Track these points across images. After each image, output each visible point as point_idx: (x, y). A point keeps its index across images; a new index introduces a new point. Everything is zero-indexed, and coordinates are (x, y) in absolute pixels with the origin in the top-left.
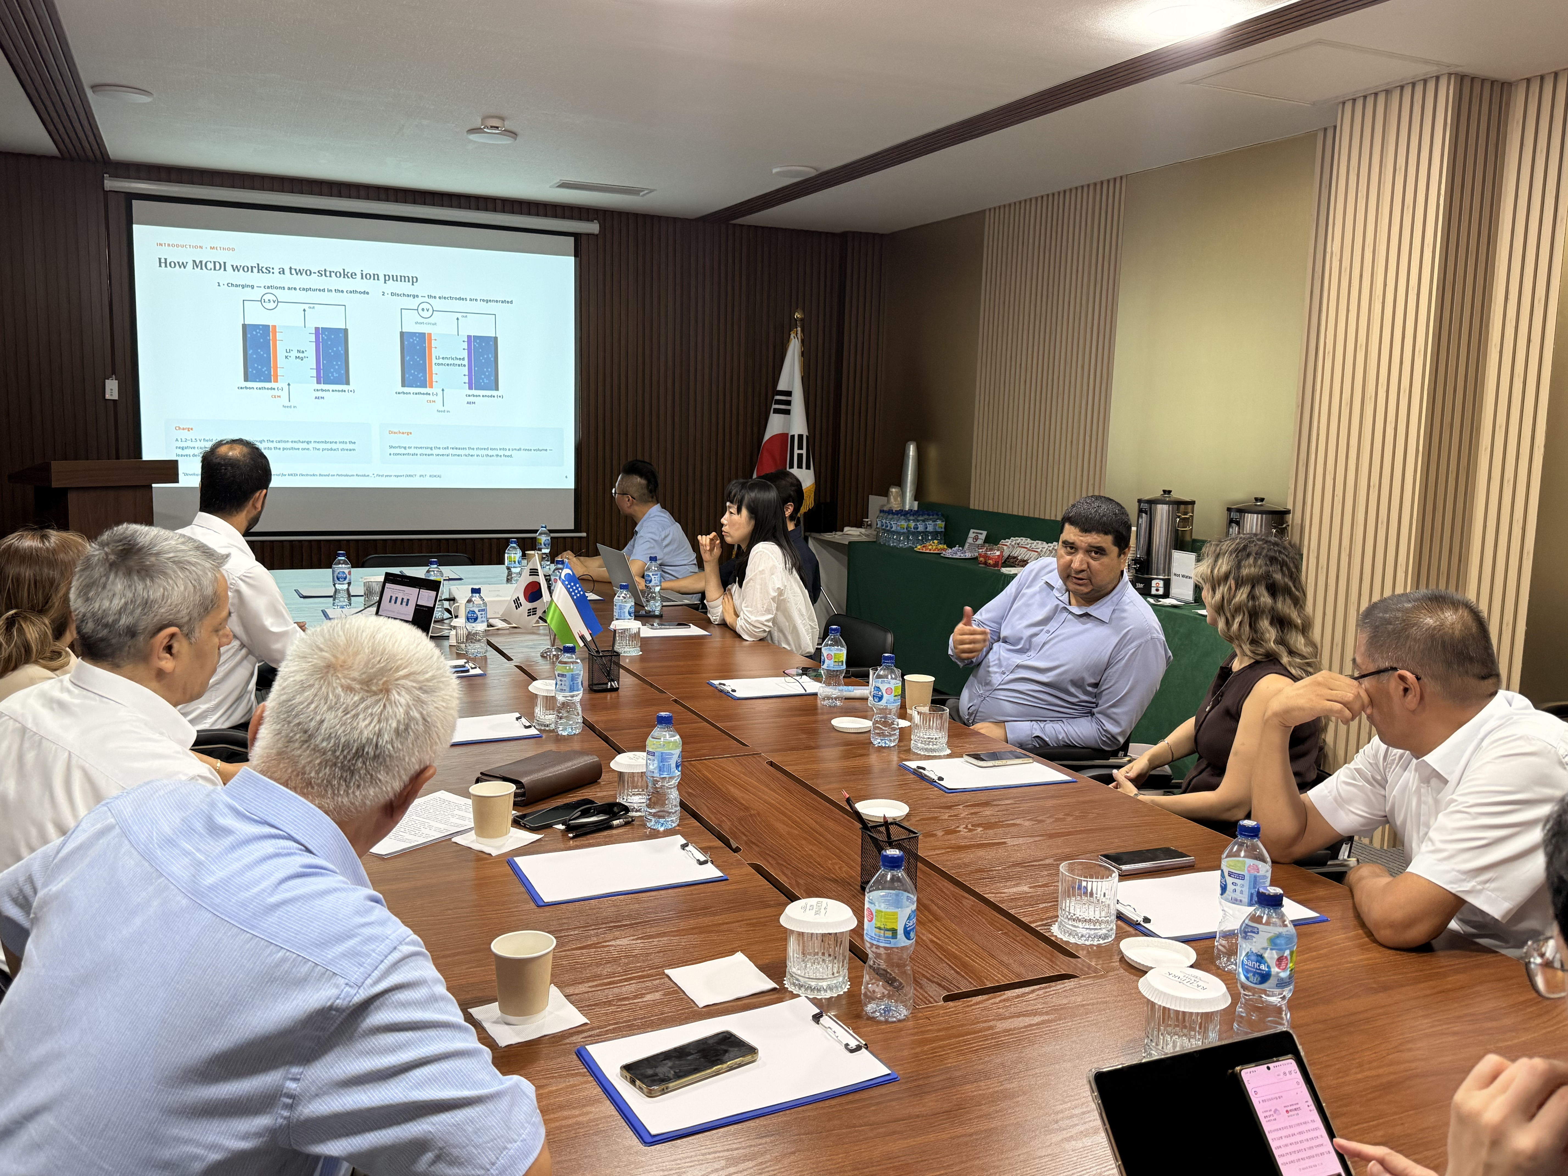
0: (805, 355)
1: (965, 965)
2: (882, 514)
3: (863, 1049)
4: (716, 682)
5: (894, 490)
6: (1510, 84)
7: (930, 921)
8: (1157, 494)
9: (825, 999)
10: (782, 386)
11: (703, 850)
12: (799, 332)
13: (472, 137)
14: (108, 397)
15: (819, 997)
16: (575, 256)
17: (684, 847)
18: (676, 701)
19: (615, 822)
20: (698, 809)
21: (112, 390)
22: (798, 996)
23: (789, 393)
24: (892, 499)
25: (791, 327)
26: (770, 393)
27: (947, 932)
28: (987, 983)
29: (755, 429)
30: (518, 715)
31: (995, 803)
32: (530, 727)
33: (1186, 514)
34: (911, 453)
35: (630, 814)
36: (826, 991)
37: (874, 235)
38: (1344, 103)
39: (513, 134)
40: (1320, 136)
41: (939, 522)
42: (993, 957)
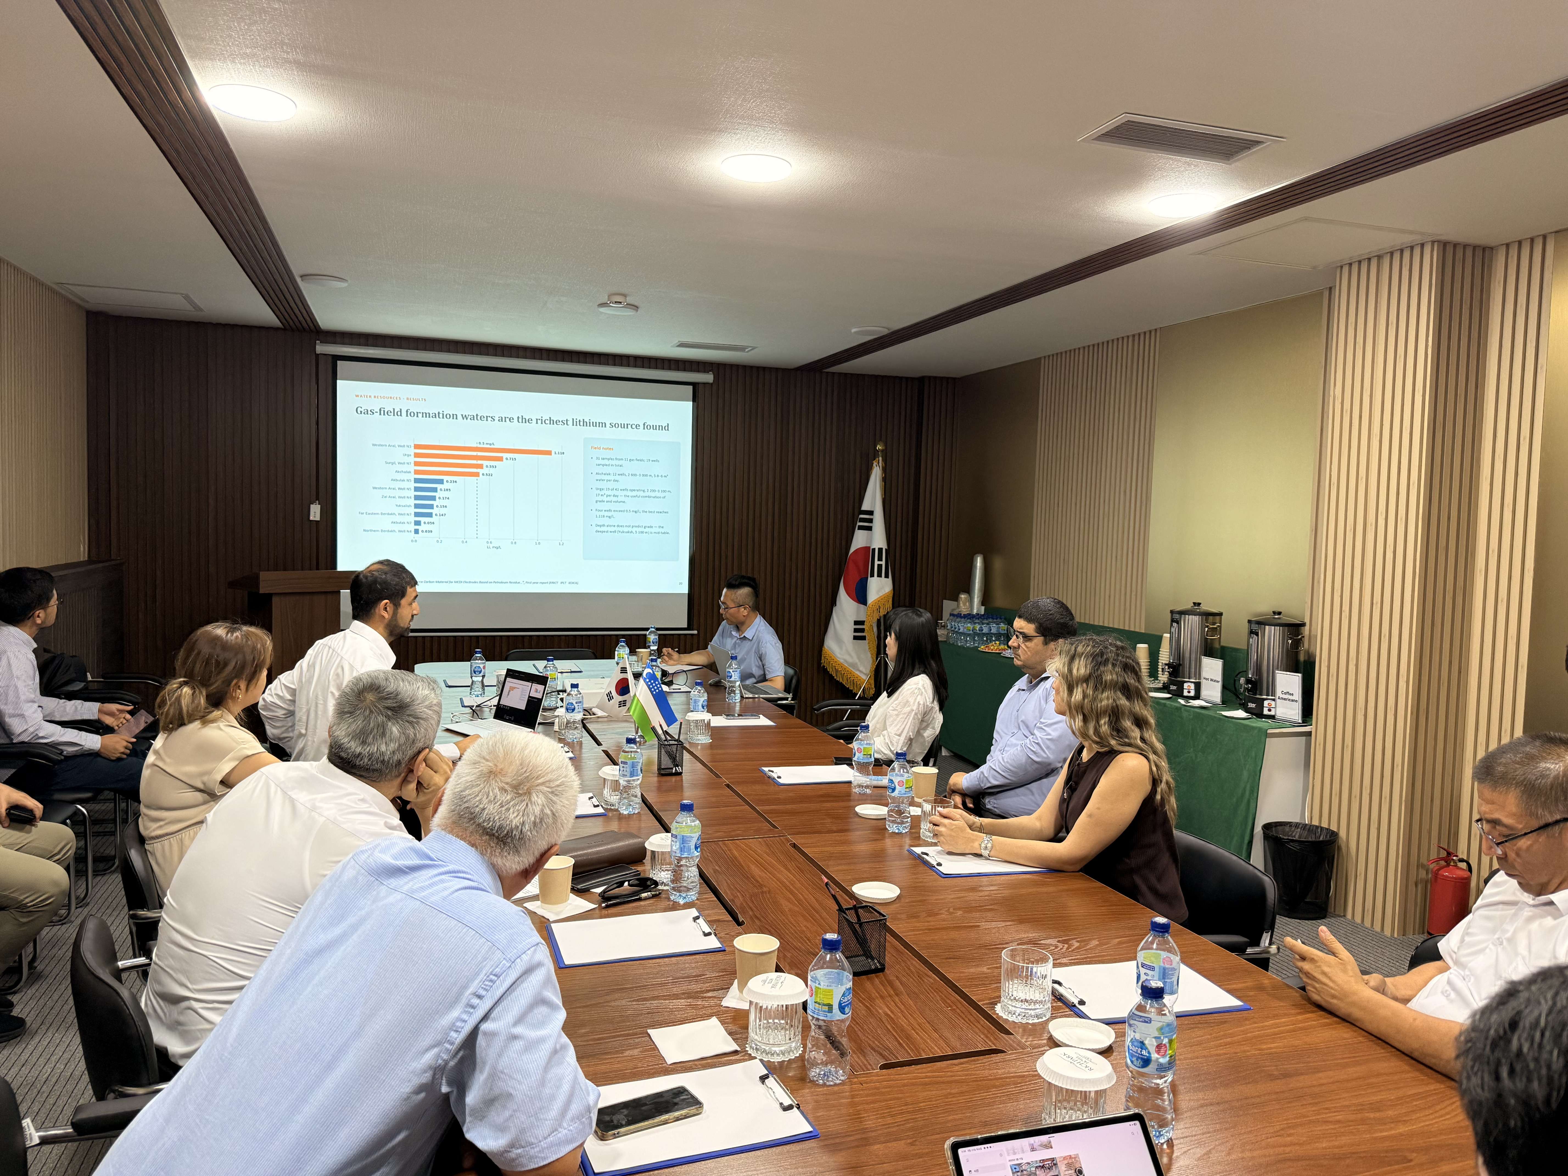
0: (886, 480)
1: (908, 1037)
2: (952, 617)
3: (795, 1109)
4: (766, 769)
5: (963, 596)
6: (1492, 248)
7: (890, 996)
8: (1189, 606)
9: (778, 1062)
10: (865, 507)
11: (710, 923)
12: (881, 461)
13: (602, 310)
14: (312, 518)
15: (772, 1060)
16: (694, 401)
17: (696, 919)
18: (728, 786)
19: (644, 895)
20: (718, 885)
21: (315, 512)
22: (755, 1058)
23: (871, 513)
24: (961, 605)
25: (875, 456)
26: (856, 512)
27: (902, 1007)
28: (923, 1054)
29: (844, 543)
30: (591, 795)
31: (980, 889)
32: (598, 806)
33: (1214, 624)
34: (978, 564)
35: (660, 887)
36: (778, 1055)
37: (948, 379)
38: (1342, 267)
39: (636, 307)
40: (1326, 293)
41: (1002, 625)
42: (936, 1030)
